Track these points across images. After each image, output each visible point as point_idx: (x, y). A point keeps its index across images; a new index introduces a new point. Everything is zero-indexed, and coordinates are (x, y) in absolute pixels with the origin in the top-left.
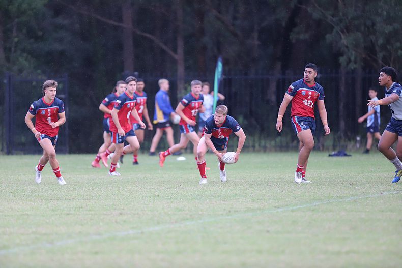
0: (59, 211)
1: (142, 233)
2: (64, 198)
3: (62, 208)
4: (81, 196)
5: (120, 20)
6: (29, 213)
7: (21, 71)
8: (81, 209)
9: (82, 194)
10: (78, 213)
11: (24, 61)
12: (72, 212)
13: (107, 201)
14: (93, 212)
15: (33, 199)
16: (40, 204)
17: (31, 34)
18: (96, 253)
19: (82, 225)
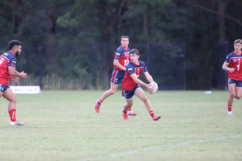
0: (180, 124)
1: (230, 138)
2: (183, 117)
3: (181, 123)
4: (193, 116)
5: (217, 9)
6: (162, 126)
7: (157, 40)
8: (193, 124)
9: (194, 115)
10: (191, 126)
11: (159, 35)
12: (188, 125)
13: (209, 119)
14: (200, 126)
15: (164, 117)
16: (168, 120)
17: (163, 18)
18: (202, 150)
19: (194, 133)
